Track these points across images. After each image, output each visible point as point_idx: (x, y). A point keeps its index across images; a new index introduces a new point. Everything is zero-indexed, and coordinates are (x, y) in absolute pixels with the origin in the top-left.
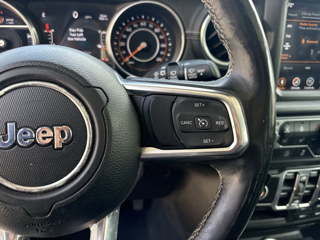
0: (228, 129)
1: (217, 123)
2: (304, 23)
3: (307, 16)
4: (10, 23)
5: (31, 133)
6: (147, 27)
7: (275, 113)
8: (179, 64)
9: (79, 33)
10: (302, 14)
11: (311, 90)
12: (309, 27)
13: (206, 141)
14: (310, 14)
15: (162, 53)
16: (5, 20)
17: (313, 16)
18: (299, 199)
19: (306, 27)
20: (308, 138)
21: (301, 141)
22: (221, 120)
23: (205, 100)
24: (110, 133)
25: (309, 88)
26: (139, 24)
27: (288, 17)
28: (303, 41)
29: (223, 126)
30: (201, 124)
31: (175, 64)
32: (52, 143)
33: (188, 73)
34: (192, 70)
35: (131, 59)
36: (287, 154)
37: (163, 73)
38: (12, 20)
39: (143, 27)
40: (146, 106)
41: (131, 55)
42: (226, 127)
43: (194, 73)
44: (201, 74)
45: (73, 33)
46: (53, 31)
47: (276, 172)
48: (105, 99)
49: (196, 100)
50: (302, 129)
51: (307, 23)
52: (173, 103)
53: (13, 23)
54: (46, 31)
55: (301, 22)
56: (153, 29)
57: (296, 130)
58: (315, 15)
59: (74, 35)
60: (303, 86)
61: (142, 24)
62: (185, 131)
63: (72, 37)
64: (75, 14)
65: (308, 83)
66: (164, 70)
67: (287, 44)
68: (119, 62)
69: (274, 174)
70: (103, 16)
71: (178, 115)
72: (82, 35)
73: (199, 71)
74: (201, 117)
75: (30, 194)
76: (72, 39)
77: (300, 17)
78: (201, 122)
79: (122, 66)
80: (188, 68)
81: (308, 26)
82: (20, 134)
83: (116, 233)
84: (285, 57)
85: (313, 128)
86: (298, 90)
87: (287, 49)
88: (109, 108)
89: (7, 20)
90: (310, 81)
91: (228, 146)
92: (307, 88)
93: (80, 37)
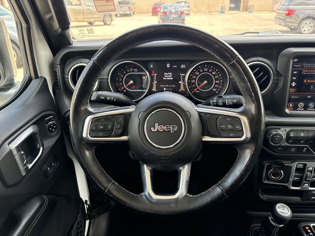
0: (241, 130)
1: (236, 127)
2: (305, 70)
3: (308, 66)
4: (135, 71)
5: (163, 127)
6: (208, 71)
7: (264, 124)
8: (223, 96)
9: (169, 75)
10: (304, 65)
11: (312, 110)
12: (310, 72)
13: (231, 135)
14: (309, 65)
15: (216, 86)
16: (133, 70)
17: (312, 66)
18: (308, 184)
19: (307, 72)
20: (307, 140)
21: (302, 142)
22: (238, 126)
23: (231, 117)
24: (191, 129)
25: (311, 109)
26: (203, 70)
27: (293, 67)
28: (305, 81)
29: (239, 128)
30: (229, 127)
31: (222, 97)
32: (170, 131)
33: (228, 102)
34: (230, 101)
35: (198, 90)
36: (293, 150)
37: (215, 101)
38: (137, 70)
39: (206, 71)
40: (205, 119)
41: (198, 88)
42: (240, 129)
43: (231, 102)
44: (235, 103)
45: (166, 75)
46: (156, 74)
47: (289, 162)
48: (189, 116)
49: (228, 117)
50: (302, 135)
51: (307, 70)
52: (217, 118)
53: (137, 71)
54: (152, 75)
55: (303, 70)
56: (211, 73)
57: (298, 135)
58: (313, 65)
59: (167, 76)
60: (306, 108)
61: (205, 70)
62: (222, 130)
63: (165, 77)
64: (168, 65)
65: (310, 106)
66: (215, 99)
67: (294, 83)
68: (191, 91)
69: (287, 164)
70: (183, 66)
71: (219, 123)
72: (171, 76)
73: (233, 101)
74: (230, 124)
75: (161, 149)
76: (166, 79)
77: (302, 67)
78: (230, 127)
79: (192, 94)
80: (228, 99)
81: (308, 72)
82: (160, 127)
83: (190, 173)
84: (293, 90)
85: (311, 134)
86: (302, 110)
87: (293, 85)
88: (191, 119)
89: (134, 70)
90: (311, 105)
91: (241, 137)
92: (309, 109)
93: (170, 77)
